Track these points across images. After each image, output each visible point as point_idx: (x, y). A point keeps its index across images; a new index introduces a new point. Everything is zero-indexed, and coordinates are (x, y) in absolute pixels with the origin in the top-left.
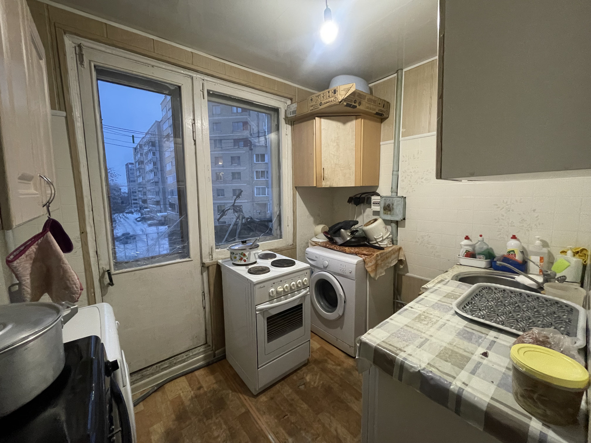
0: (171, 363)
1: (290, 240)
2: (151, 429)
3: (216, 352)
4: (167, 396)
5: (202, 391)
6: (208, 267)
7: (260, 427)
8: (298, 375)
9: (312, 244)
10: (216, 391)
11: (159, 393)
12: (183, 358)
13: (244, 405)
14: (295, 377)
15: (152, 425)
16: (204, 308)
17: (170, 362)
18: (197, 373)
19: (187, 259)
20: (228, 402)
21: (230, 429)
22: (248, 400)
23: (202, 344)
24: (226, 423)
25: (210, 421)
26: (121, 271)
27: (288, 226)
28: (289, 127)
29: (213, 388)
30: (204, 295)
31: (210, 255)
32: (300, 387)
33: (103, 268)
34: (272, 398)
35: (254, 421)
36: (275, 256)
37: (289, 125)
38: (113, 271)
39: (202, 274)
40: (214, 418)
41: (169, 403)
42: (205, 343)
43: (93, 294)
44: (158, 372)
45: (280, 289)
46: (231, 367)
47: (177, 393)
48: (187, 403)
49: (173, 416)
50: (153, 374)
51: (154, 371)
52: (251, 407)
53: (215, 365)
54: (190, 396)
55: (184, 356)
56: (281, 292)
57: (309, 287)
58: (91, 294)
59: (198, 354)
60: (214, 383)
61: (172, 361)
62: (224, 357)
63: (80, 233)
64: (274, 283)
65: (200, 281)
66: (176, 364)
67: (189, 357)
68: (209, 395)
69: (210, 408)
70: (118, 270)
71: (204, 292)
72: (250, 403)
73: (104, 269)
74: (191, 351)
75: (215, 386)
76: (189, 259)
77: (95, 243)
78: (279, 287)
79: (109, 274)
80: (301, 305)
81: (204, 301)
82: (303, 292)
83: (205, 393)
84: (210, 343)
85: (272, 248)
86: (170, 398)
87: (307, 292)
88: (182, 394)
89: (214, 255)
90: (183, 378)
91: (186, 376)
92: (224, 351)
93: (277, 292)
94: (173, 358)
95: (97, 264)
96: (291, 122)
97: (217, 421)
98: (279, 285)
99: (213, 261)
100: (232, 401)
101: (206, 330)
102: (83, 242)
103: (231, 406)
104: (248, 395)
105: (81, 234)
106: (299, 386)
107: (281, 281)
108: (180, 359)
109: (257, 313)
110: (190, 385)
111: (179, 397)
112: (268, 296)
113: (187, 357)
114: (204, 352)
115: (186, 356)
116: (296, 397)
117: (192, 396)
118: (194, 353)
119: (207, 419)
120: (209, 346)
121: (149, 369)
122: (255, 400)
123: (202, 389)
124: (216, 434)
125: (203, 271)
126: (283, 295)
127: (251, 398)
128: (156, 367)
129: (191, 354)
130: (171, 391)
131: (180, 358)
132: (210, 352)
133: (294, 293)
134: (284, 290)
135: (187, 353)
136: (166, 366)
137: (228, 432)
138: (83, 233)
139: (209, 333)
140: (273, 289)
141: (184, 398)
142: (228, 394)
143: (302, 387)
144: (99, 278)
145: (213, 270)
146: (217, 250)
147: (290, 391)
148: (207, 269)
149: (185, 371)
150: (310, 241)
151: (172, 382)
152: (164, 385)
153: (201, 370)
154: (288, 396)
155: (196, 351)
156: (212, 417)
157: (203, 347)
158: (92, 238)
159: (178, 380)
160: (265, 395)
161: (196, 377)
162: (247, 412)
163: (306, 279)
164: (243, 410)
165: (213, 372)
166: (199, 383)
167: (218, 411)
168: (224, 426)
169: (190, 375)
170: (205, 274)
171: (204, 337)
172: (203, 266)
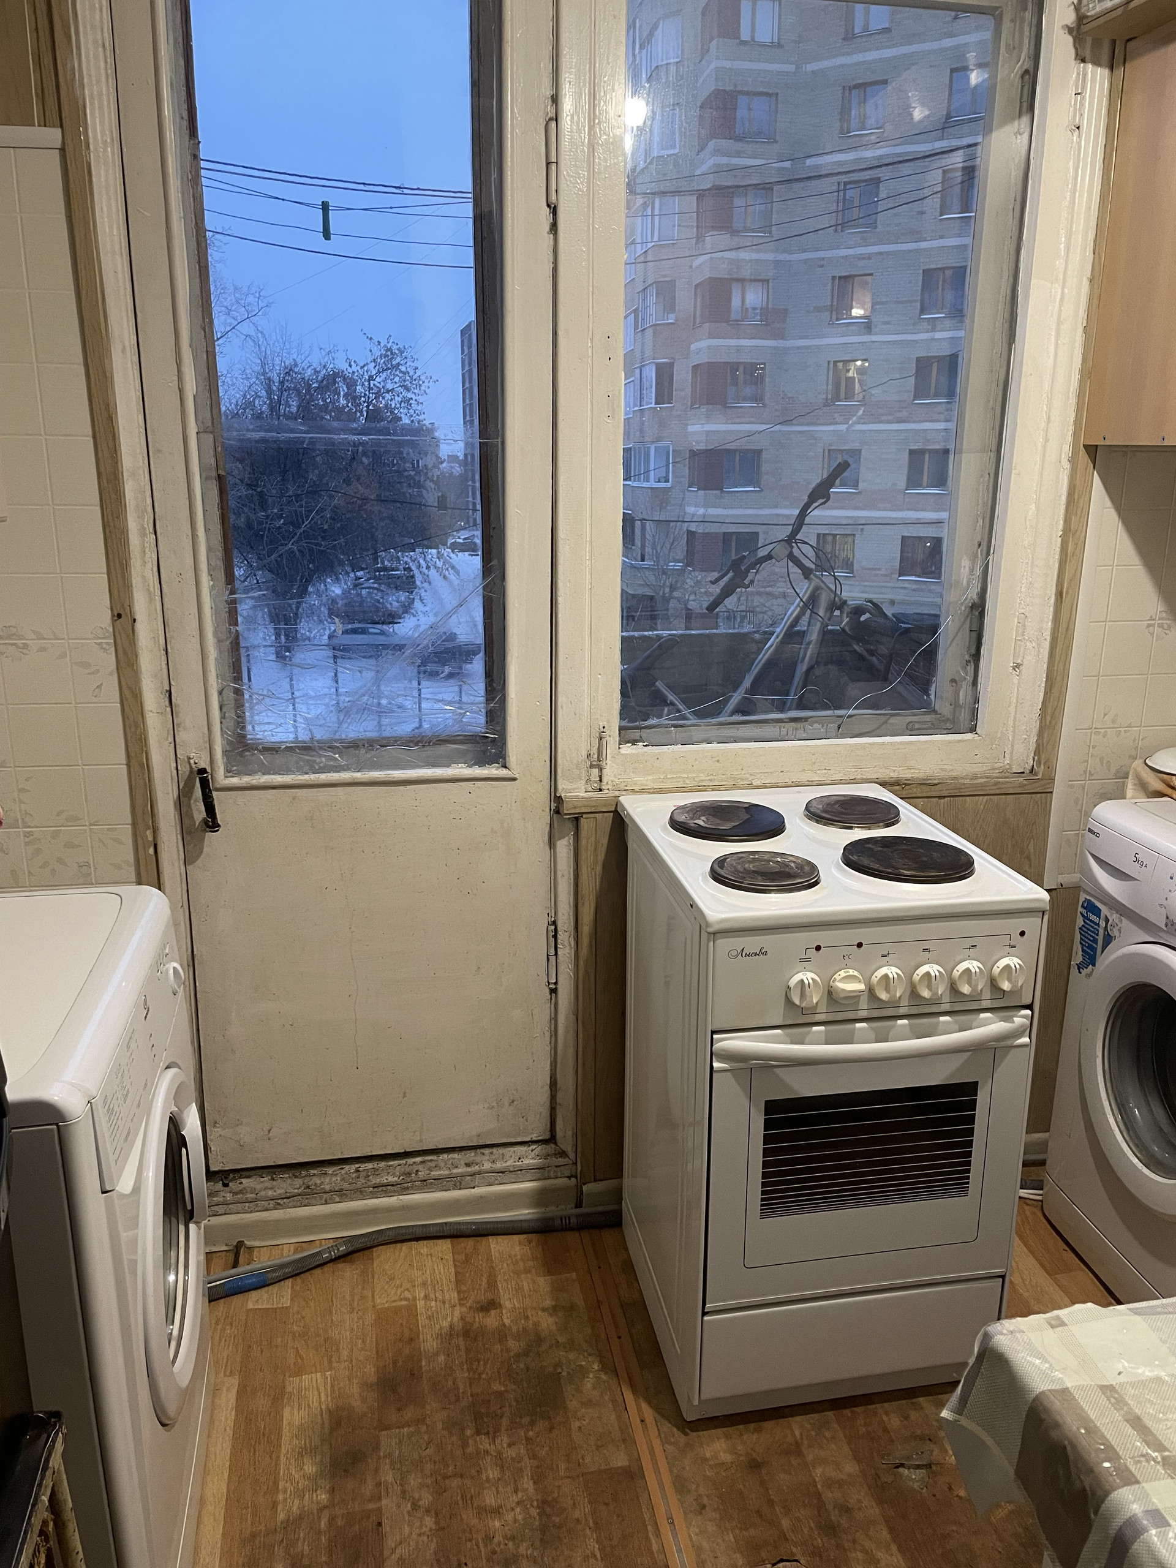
0: (410, 1174)
1: (1020, 748)
2: (293, 1384)
3: (585, 1188)
4: (373, 1293)
5: (491, 1321)
6: (577, 820)
7: (663, 1551)
8: (914, 1415)
9: (1142, 786)
10: (540, 1340)
11: (348, 1273)
12: (455, 1171)
13: (628, 1440)
14: (891, 1417)
15: (299, 1372)
16: (553, 991)
17: (408, 1170)
18: (497, 1246)
19: (494, 771)
20: (573, 1404)
21: (547, 1505)
22: (653, 1432)
23: (535, 1137)
24: (539, 1478)
25: (484, 1443)
26: (246, 780)
27: (1017, 667)
28: (1097, 78)
29: (535, 1325)
30: (555, 936)
31: (592, 766)
32: (904, 1471)
33: (189, 758)
34: (754, 1465)
35: (647, 1516)
36: (889, 815)
37: (1096, 63)
38: (221, 777)
39: (552, 844)
40: (504, 1440)
41: (370, 1317)
42: (547, 1136)
43: (151, 851)
44: (360, 1193)
45: (848, 983)
46: (629, 1267)
47: (407, 1294)
48: (429, 1343)
49: (370, 1371)
50: (342, 1194)
51: (346, 1186)
52: (655, 1463)
53: (572, 1238)
54: (445, 1324)
55: (458, 1164)
56: (854, 997)
57: (1029, 1007)
58: (145, 849)
59: (516, 1173)
60: (544, 1310)
61: (415, 1168)
62: (613, 1220)
63: (113, 616)
64: (818, 948)
65: (543, 875)
66: (426, 1184)
67: (479, 1173)
68: (511, 1343)
69: (501, 1393)
70: (239, 774)
71: (554, 923)
72: (657, 1444)
73: (192, 761)
74: (487, 1151)
75: (547, 1322)
76: (503, 773)
77: (164, 658)
78: (842, 973)
79: (205, 784)
80: (972, 1088)
81: (553, 959)
82: (989, 1026)
83: (502, 1334)
84: (566, 1144)
85: (905, 774)
86: (381, 1301)
87: (1018, 1034)
88: (420, 1304)
89: (611, 772)
90: (445, 1246)
91: (456, 1240)
92: (617, 1195)
93: (831, 994)
94: (418, 1159)
95: (171, 739)
96: (1114, 42)
97: (511, 1453)
98: (846, 961)
99: (600, 794)
100: (589, 1404)
101: (553, 1084)
102: (120, 651)
103: (577, 1424)
104: (658, 1409)
105: (113, 622)
106: (902, 1465)
107: (860, 945)
108: (445, 1172)
109: (716, 1065)
110: (459, 1281)
111: (412, 1310)
112: (783, 1000)
113: (469, 1169)
114: (541, 1172)
115: (468, 1165)
116: (868, 1507)
117: (451, 1327)
118: (499, 1165)
119: (478, 1432)
120: (563, 1154)
121: (330, 1170)
122: (683, 1439)
123: (493, 1312)
124: (490, 1499)
125: (556, 834)
126: (863, 1014)
127: (667, 1427)
128: (357, 1171)
129: (487, 1166)
130: (392, 1279)
131: (444, 1165)
132: (561, 1182)
133: (932, 1020)
134: (871, 992)
135: (470, 1155)
136: (392, 1179)
137: (534, 1512)
138: (119, 616)
139: (566, 1097)
140: (808, 976)
141: (422, 1320)
142: (583, 1372)
143: (913, 1477)
144: (176, 796)
145: (596, 834)
146: (627, 749)
147: (850, 1468)
148: (569, 826)
149: (455, 1223)
150: (1138, 764)
151: (405, 1247)
152: (374, 1249)
153: (516, 1238)
154: (830, 1483)
155: (510, 1158)
156: (497, 1430)
157: (538, 1149)
158: (155, 639)
159: (424, 1247)
160: (727, 1437)
161: (489, 1259)
162: (633, 1474)
163: (1013, 961)
164: (620, 1460)
165: (552, 1263)
166: (492, 1285)
167: (526, 1420)
168: (528, 1484)
169: (470, 1243)
170: (564, 847)
171: (545, 1112)
172: (557, 812)
